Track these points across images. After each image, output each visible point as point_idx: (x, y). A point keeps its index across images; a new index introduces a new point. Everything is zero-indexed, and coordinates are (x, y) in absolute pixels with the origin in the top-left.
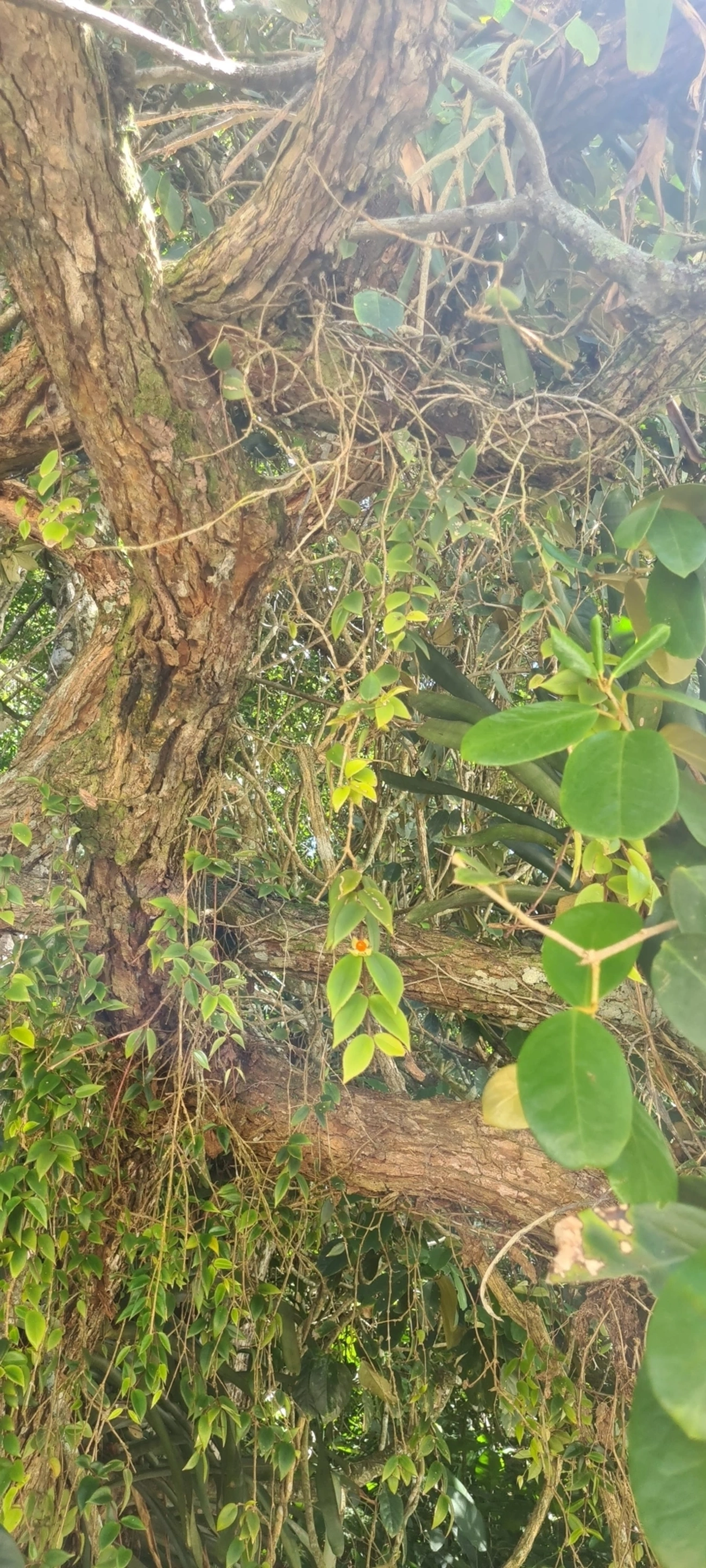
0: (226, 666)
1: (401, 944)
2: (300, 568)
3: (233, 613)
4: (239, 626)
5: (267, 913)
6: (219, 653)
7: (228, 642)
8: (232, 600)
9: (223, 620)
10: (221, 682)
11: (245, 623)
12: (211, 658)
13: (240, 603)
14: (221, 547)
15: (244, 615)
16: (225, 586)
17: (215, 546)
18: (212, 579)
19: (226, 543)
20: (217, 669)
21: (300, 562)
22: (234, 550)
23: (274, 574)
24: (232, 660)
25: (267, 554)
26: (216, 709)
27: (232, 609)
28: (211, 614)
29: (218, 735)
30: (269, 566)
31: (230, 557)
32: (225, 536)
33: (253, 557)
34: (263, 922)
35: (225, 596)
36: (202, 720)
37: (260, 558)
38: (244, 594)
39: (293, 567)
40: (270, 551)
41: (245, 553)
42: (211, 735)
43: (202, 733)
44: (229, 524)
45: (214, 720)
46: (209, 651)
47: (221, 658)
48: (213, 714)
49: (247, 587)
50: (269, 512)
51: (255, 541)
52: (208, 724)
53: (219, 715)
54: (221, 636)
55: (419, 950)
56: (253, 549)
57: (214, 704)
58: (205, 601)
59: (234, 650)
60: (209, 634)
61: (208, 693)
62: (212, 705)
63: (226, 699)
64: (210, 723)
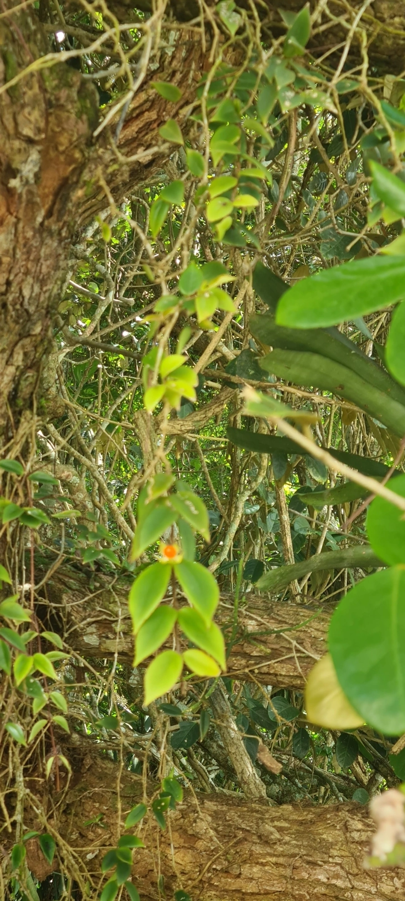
0: (37, 289)
1: (251, 618)
2: (116, 167)
3: (42, 224)
4: (48, 241)
5: (96, 589)
6: (27, 273)
7: (37, 260)
8: (39, 210)
9: (30, 234)
10: (32, 309)
11: (56, 238)
12: (19, 279)
13: (49, 214)
14: (24, 145)
15: (54, 227)
16: (30, 192)
17: (17, 144)
18: (14, 183)
19: (30, 141)
20: (26, 293)
21: (115, 161)
22: (39, 148)
23: (86, 176)
24: (43, 282)
25: (77, 155)
26: (27, 341)
27: (39, 219)
28: (16, 225)
29: (30, 374)
30: (80, 168)
31: (34, 156)
32: (27, 131)
33: (62, 158)
34: (92, 600)
35: (31, 205)
36: (11, 355)
37: (71, 160)
38: (54, 203)
39: (107, 166)
40: (82, 151)
41: (52, 154)
42: (22, 373)
43: (11, 370)
44: (32, 118)
45: (26, 354)
46: (15, 271)
47: (30, 280)
48: (23, 347)
49: (56, 194)
50: (78, 105)
51: (64, 140)
52: (18, 359)
53: (29, 348)
54: (29, 253)
55: (274, 626)
56: (61, 148)
57: (24, 334)
58: (8, 210)
59: (44, 270)
60: (14, 249)
61: (17, 322)
62: (21, 336)
63: (38, 329)
64: (21, 357)
